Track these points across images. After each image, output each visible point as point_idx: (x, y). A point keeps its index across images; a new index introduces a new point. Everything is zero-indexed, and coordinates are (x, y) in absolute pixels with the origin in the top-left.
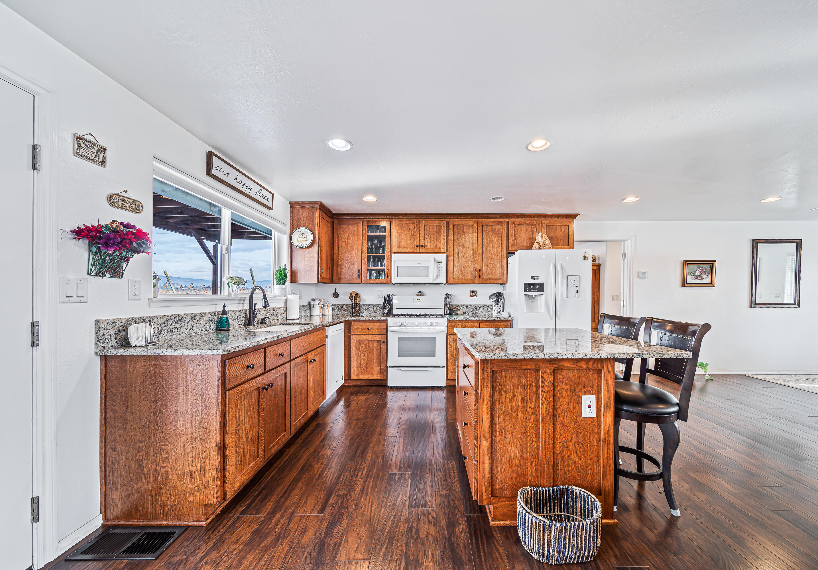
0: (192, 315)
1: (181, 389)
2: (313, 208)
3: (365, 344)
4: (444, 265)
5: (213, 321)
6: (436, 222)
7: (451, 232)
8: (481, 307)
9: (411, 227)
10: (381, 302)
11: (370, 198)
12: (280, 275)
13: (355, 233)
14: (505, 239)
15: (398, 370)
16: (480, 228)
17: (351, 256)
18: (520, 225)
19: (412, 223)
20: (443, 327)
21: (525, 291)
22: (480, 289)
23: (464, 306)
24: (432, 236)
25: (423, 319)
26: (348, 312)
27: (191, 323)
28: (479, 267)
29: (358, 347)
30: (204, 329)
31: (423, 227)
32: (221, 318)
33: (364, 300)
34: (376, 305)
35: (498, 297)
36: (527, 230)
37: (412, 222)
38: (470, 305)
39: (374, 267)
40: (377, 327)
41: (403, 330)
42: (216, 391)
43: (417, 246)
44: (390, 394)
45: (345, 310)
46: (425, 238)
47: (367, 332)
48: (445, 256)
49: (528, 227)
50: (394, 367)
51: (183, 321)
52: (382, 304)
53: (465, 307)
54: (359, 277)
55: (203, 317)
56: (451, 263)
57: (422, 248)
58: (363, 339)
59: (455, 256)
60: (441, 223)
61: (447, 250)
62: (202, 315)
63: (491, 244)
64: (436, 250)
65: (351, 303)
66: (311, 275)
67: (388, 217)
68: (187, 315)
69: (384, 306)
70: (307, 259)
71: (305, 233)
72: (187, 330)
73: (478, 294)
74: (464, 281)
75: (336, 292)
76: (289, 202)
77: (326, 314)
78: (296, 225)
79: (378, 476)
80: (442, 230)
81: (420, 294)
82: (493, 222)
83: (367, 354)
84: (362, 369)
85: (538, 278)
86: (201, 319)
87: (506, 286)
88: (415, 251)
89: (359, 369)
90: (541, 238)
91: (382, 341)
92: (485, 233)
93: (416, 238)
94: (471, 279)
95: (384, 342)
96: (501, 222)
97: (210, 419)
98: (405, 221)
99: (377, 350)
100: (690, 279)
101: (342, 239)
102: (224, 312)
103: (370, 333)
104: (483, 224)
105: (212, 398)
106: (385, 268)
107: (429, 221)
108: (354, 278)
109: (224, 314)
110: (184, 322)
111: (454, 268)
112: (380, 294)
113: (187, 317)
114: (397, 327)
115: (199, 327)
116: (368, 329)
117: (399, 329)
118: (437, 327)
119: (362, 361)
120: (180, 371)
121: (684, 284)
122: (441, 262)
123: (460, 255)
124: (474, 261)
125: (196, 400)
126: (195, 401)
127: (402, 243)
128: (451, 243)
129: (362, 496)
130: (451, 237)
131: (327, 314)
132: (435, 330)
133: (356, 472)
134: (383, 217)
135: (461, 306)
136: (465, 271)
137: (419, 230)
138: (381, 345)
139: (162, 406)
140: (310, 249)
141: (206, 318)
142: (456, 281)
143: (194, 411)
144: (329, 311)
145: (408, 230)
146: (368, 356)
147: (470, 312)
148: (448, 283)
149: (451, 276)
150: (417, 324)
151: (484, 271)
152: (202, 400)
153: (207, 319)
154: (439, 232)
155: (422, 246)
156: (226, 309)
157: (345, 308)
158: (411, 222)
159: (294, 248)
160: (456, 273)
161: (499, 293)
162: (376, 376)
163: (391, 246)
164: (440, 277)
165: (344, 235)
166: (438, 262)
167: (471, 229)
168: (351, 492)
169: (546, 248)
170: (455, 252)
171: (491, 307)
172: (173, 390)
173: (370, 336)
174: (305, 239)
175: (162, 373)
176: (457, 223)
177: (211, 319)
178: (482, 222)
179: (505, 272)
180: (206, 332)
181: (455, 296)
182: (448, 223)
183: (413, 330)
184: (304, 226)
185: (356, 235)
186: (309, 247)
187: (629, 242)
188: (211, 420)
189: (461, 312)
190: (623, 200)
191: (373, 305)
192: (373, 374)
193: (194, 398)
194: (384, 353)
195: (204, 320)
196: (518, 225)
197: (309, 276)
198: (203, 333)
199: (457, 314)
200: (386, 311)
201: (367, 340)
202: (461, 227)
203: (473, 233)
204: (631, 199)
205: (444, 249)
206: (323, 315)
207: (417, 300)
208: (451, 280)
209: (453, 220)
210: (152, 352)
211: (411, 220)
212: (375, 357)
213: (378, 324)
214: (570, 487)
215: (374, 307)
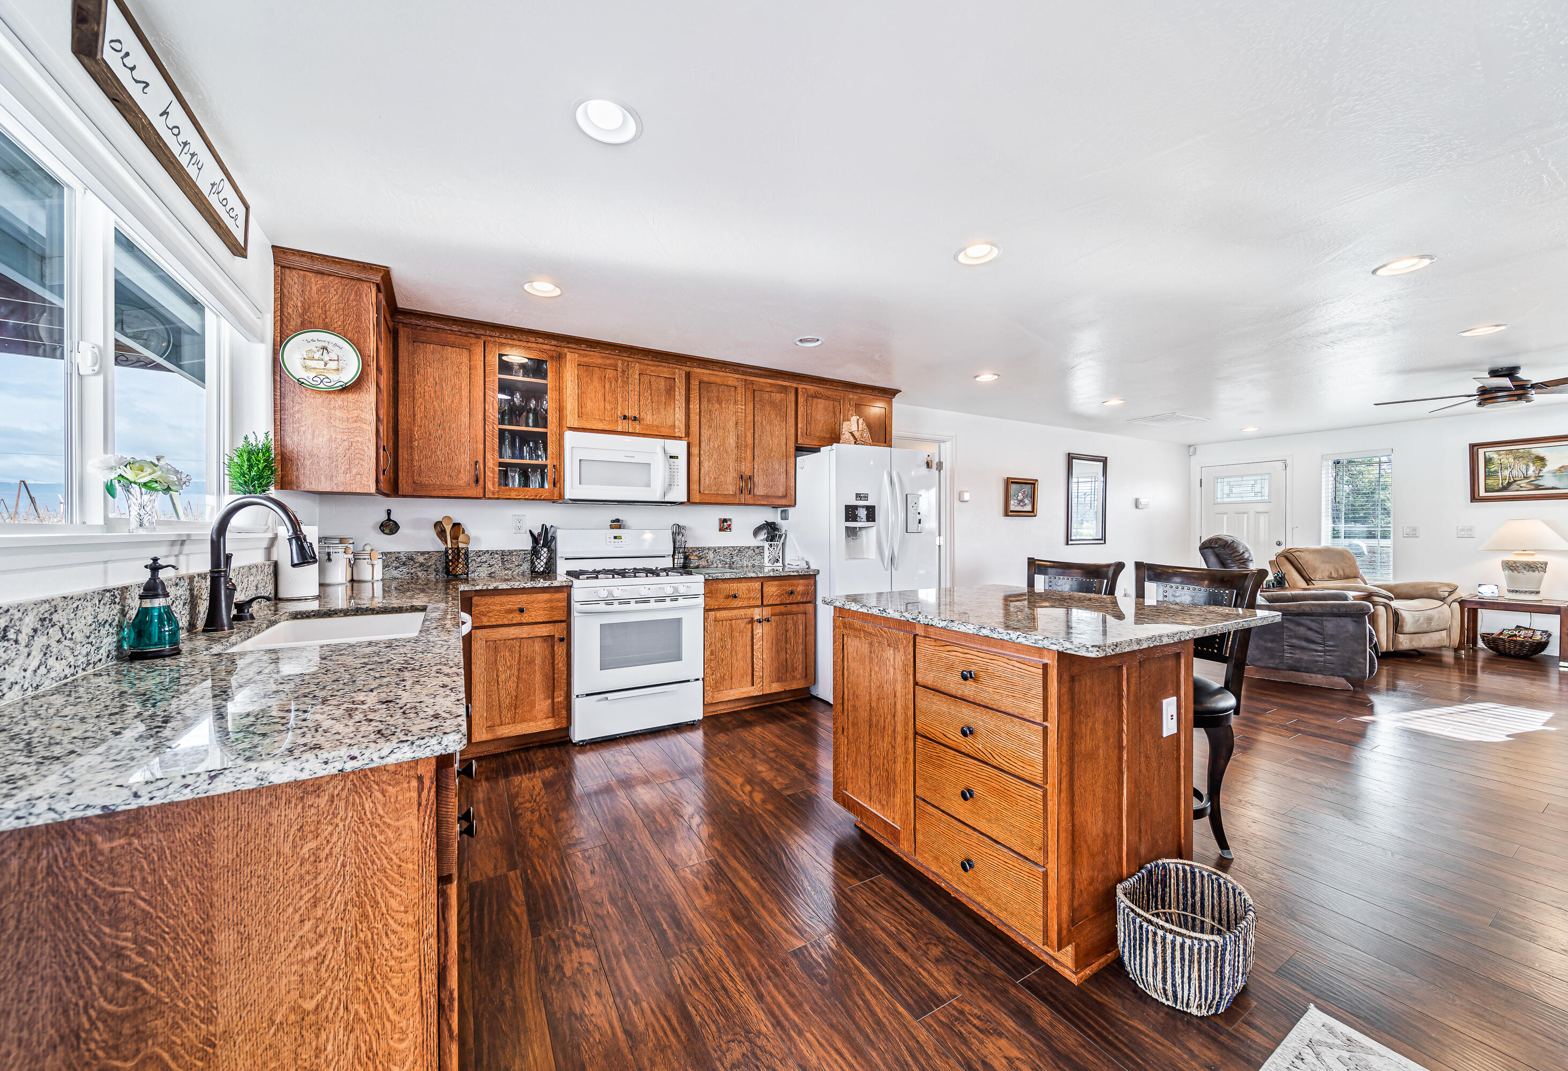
0: (42, 610)
1: (233, 937)
2: (359, 279)
3: (510, 650)
4: (682, 462)
5: (107, 626)
6: (665, 370)
7: (694, 395)
8: (740, 550)
9: (610, 373)
10: (528, 545)
11: (543, 288)
12: (251, 467)
13: (465, 369)
14: (791, 421)
15: (599, 700)
16: (749, 394)
17: (454, 426)
18: (816, 397)
19: (610, 365)
20: (696, 596)
21: (847, 520)
22: (736, 515)
23: (709, 549)
24: (655, 399)
25: (642, 580)
26: (431, 570)
27: (41, 640)
28: (748, 473)
29: (492, 659)
30: (82, 659)
31: (637, 376)
32: (144, 613)
33: (478, 539)
34: (511, 552)
35: (772, 531)
36: (826, 409)
37: (612, 361)
38: (719, 548)
39: (513, 457)
40: (542, 605)
41: (609, 608)
42: (414, 896)
43: (625, 417)
44: (582, 761)
45: (421, 565)
46: (642, 403)
47: (517, 618)
48: (684, 444)
49: (827, 402)
50: (587, 695)
51: (11, 635)
52: (529, 548)
53: (711, 552)
54: (477, 481)
55: (79, 613)
56: (695, 460)
57: (634, 423)
58: (504, 637)
59: (703, 445)
60: (674, 373)
61: (688, 434)
62: (74, 602)
63: (768, 428)
64: (665, 432)
65: (442, 547)
66: (354, 471)
67: (554, 342)
68: (23, 609)
69: (535, 552)
70: (337, 423)
71: (330, 347)
72: (29, 673)
73: (733, 527)
74: (721, 500)
75: (389, 519)
76: (273, 247)
77: (362, 578)
78: (295, 321)
79: (774, 970)
80: (677, 389)
81: (617, 524)
82: (771, 385)
83: (516, 673)
84: (505, 712)
85: (866, 497)
86: (73, 622)
87: (791, 511)
88: (620, 429)
89: (496, 713)
90: (853, 425)
91: (557, 636)
92: (757, 406)
93: (620, 400)
94: (734, 495)
95: (562, 640)
96: (785, 388)
97: (390, 1012)
98: (595, 358)
99: (544, 661)
100: (1013, 506)
101: (426, 379)
102: (152, 589)
103: (525, 618)
104: (755, 387)
105: (399, 929)
106: (548, 462)
107: (648, 365)
108: (461, 482)
109: (156, 596)
110: (16, 642)
111: (702, 472)
112: (518, 525)
113: (27, 620)
114: (597, 602)
115: (67, 653)
116: (521, 610)
117: (602, 607)
118: (686, 597)
119: (503, 692)
120: (223, 855)
121: (1007, 513)
122: (677, 457)
123: (712, 444)
124: (738, 460)
125: (320, 958)
126: (311, 968)
127: (589, 407)
128: (694, 418)
129: (791, 1039)
130: (694, 406)
131: (369, 578)
132: (681, 602)
133: (714, 981)
134: (540, 340)
135: (703, 549)
136: (722, 478)
137: (626, 383)
138: (553, 646)
139: (116, 1048)
140: (351, 397)
141: (88, 612)
142: (707, 499)
143: (309, 1005)
144: (372, 572)
145: (603, 379)
146: (518, 678)
147: (721, 561)
148: (689, 502)
149: (695, 487)
150: (644, 592)
151: (756, 479)
152: (352, 948)
153: (90, 620)
154: (670, 391)
155: (635, 419)
156: (163, 575)
157: (421, 559)
158: (608, 362)
159: (288, 387)
160: (706, 481)
161: (774, 523)
162: (541, 724)
163: (561, 410)
164: (675, 488)
165: (429, 370)
166: (671, 457)
167: (733, 394)
168: (759, 1042)
169: (865, 443)
170: (703, 439)
171: (757, 551)
172: (187, 953)
173: (526, 628)
174: (333, 365)
175: (112, 895)
176: (706, 379)
177: (102, 617)
178: (752, 383)
179: (793, 484)
180: (90, 670)
181: (690, 529)
182: (688, 376)
183: (633, 606)
184: (326, 328)
185: (465, 376)
186: (345, 389)
187: (948, 444)
188: (392, 1017)
189: (703, 563)
190: (976, 377)
191: (503, 551)
192: (534, 719)
193: (309, 953)
194: (561, 665)
195: (81, 625)
196: (812, 397)
197: (345, 473)
198: (81, 673)
199: (697, 567)
200: (540, 565)
201: (516, 639)
202: (713, 387)
203: (736, 402)
204: (987, 377)
205: (680, 430)
206: (352, 581)
207: (615, 538)
208: (696, 497)
209: (698, 370)
210: (60, 807)
211: (608, 358)
212: (538, 677)
213: (546, 596)
214: (1160, 862)
215: (505, 556)
